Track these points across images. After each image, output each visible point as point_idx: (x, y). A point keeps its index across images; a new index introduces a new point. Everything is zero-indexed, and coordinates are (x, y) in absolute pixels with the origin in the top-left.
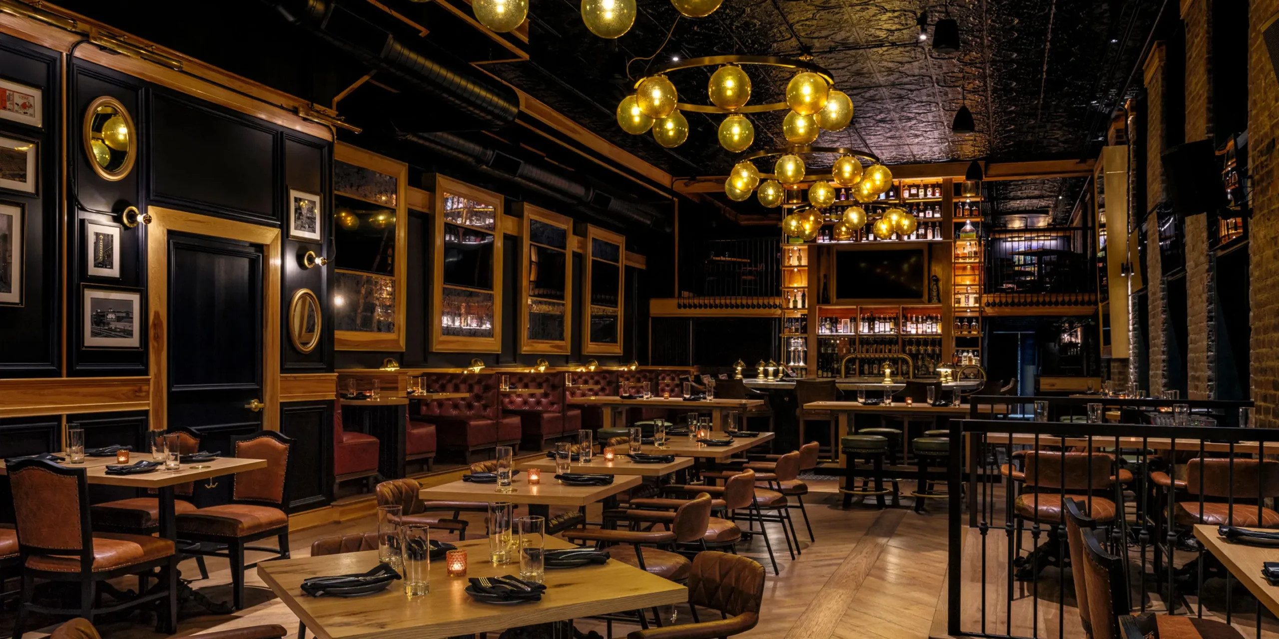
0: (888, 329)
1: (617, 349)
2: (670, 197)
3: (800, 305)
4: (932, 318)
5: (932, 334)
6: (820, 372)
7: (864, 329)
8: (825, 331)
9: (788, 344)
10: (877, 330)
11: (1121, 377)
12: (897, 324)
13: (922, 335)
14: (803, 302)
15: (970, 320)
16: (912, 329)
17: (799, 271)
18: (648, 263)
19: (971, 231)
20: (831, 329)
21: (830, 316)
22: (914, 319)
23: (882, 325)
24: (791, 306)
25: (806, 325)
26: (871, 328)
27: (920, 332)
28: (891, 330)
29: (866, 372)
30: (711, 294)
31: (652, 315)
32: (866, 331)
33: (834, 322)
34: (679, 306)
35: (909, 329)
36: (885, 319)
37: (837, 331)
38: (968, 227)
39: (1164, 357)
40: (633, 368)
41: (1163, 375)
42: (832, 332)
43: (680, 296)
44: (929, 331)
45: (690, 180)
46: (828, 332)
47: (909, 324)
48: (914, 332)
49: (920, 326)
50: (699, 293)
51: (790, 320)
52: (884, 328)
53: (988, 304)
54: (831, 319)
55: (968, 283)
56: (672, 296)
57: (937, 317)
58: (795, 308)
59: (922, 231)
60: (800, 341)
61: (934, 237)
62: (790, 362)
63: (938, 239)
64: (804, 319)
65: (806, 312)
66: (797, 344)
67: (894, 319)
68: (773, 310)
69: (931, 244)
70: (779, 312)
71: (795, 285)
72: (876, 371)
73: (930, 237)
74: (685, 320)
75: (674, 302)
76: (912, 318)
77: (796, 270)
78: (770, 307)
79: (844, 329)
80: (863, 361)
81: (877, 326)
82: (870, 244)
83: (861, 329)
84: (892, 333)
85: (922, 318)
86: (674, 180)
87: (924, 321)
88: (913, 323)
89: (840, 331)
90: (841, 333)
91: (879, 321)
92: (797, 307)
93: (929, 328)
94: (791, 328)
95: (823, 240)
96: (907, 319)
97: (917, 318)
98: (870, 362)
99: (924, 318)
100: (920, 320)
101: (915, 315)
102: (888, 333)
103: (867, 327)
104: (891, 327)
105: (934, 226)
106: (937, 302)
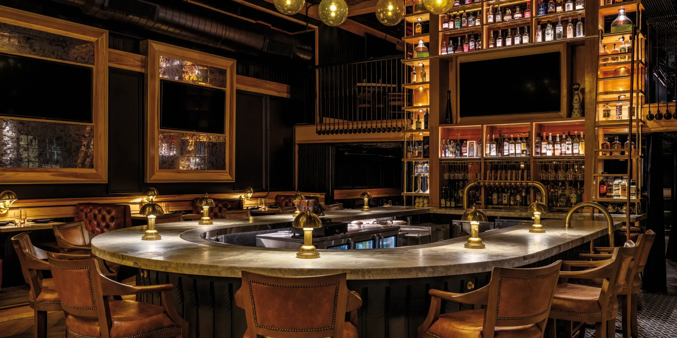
0: (518, 151)
1: (229, 175)
2: (305, 23)
3: (422, 127)
4: (572, 137)
5: (573, 156)
6: (443, 201)
7: (491, 151)
8: (448, 154)
10: (506, 153)
12: (529, 145)
13: (560, 157)
14: (426, 123)
15: (624, 137)
16: (547, 150)
17: (423, 88)
18: (291, 91)
19: (625, 22)
20: (455, 153)
21: (454, 137)
22: (550, 138)
23: (512, 146)
24: (414, 127)
25: (429, 148)
26: (500, 149)
27: (557, 153)
28: (523, 151)
29: (495, 202)
31: (297, 142)
32: (494, 153)
33: (460, 144)
34: (319, 133)
35: (544, 151)
36: (515, 139)
37: (461, 154)
38: (622, 18)
42: (456, 155)
43: (321, 122)
44: (569, 152)
46: (452, 156)
47: (544, 145)
48: (549, 154)
49: (557, 146)
51: (415, 143)
52: (514, 150)
53: (651, 117)
54: (455, 141)
55: (621, 89)
56: (313, 122)
57: (579, 136)
58: (418, 129)
59: (560, 29)
60: (425, 166)
61: (575, 35)
63: (581, 36)
64: (426, 141)
65: (427, 134)
67: (526, 138)
69: (571, 44)
70: (404, 135)
71: (420, 105)
72: (506, 202)
73: (570, 35)
76: (547, 138)
77: (421, 87)
79: (470, 152)
80: (490, 190)
81: (506, 148)
82: (498, 51)
83: (488, 152)
84: (524, 155)
85: (561, 137)
86: (308, 6)
87: (562, 141)
88: (549, 143)
89: (465, 154)
90: (466, 156)
91: (508, 142)
92: (420, 129)
93: (568, 149)
94: (413, 152)
95: (447, 51)
96: (542, 139)
97: (554, 138)
98: (500, 190)
99: (564, 137)
100: (558, 139)
101: (550, 134)
102: (519, 156)
103: (495, 149)
104: (522, 149)
105: (574, 22)
106: (579, 115)
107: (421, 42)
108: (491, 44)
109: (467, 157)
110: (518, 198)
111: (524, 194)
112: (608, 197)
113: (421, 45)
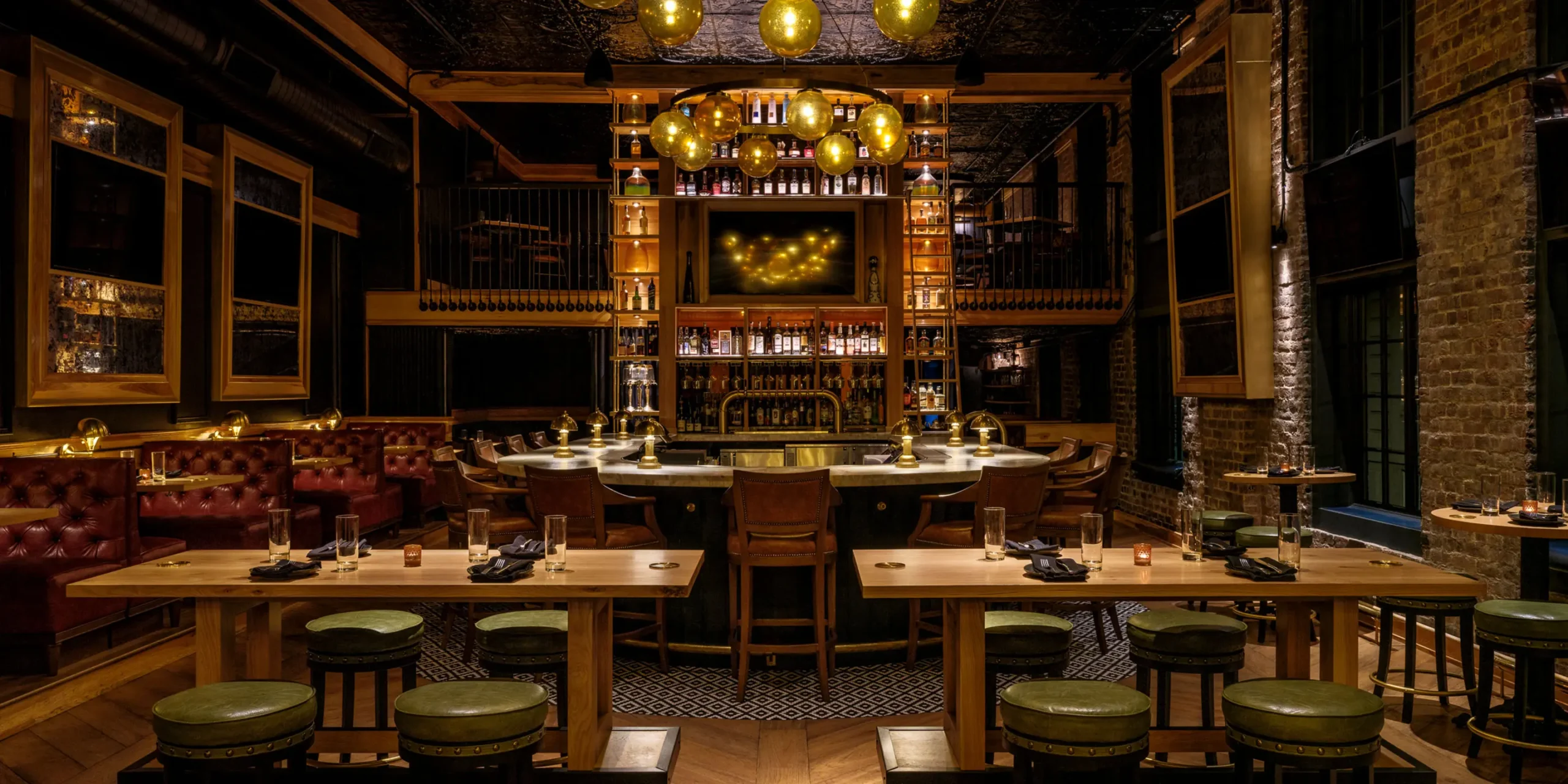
0: (797, 347)
1: (298, 388)
2: (405, 104)
3: (645, 306)
4: (869, 329)
5: (870, 355)
6: (681, 423)
7: (757, 347)
8: (689, 350)
9: (624, 374)
10: (778, 350)
11: (1251, 432)
12: (811, 339)
13: (854, 357)
14: (651, 300)
15: (932, 332)
16: (836, 347)
17: (642, 245)
18: (361, 227)
19: (930, 183)
20: (699, 348)
21: (699, 324)
22: (840, 330)
23: (787, 340)
24: (630, 306)
25: (656, 340)
26: (769, 344)
27: (850, 351)
28: (803, 349)
29: (760, 421)
30: (482, 284)
31: (368, 323)
32: (760, 350)
33: (705, 335)
34: (423, 307)
35: (832, 348)
36: (792, 330)
37: (710, 351)
38: (926, 177)
39: (1529, 406)
40: (333, 422)
42: (702, 352)
43: (424, 286)
44: (865, 350)
45: (442, 76)
46: (694, 353)
47: (831, 339)
48: (840, 351)
49: (850, 342)
50: (459, 284)
51: (630, 332)
52: (790, 346)
53: (960, 306)
54: (700, 330)
55: (926, 270)
56: (409, 287)
57: (877, 328)
58: (637, 309)
59: (852, 181)
60: (645, 369)
61: (872, 192)
62: (627, 406)
63: (879, 194)
64: (652, 329)
65: (656, 317)
66: (639, 374)
67: (807, 330)
68: (595, 315)
69: (869, 203)
70: (608, 316)
71: (637, 270)
72: (776, 421)
73: (866, 191)
74: (435, 332)
75: (412, 298)
76: (836, 329)
77: (637, 243)
78: (590, 308)
79: (723, 348)
80: (755, 403)
81: (778, 342)
82: (766, 200)
83: (752, 348)
84: (804, 354)
85: (853, 328)
86: (410, 74)
87: (857, 334)
88: (839, 338)
89: (715, 351)
90: (717, 353)
91: (781, 334)
92: (639, 309)
93: (865, 345)
94: (628, 347)
95: (686, 190)
96: (828, 331)
97: (845, 329)
98: (767, 404)
99: (857, 328)
100: (850, 332)
101: (841, 324)
102: (798, 354)
103: (762, 343)
104: (802, 344)
105: (872, 173)
106: (878, 301)
107: (637, 169)
108: (755, 189)
109: (720, 355)
110: (795, 414)
111: (802, 409)
112: (912, 409)
113: (637, 174)
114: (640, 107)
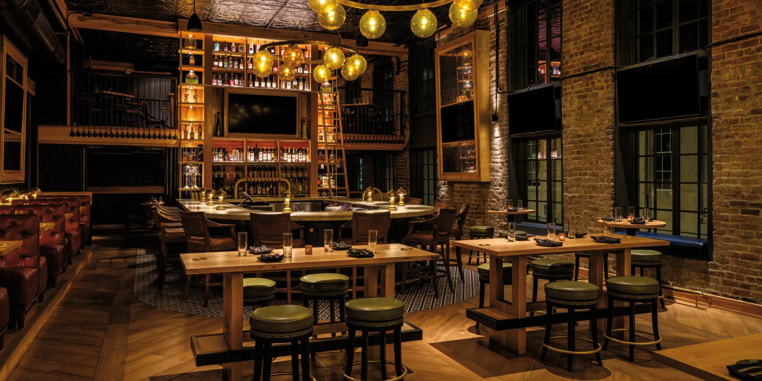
0: (269, 158)
3: (196, 136)
4: (302, 150)
5: (302, 163)
7: (251, 158)
8: (218, 159)
9: (184, 170)
10: (261, 159)
11: (479, 195)
12: (276, 155)
13: (295, 163)
14: (200, 134)
15: (329, 152)
16: (288, 158)
17: (194, 109)
19: (328, 86)
20: (223, 158)
21: (224, 147)
22: (289, 151)
23: (265, 155)
24: (189, 137)
25: (202, 154)
26: (256, 156)
27: (294, 160)
28: (272, 159)
29: (252, 192)
30: (97, 123)
31: (39, 142)
33: (225, 153)
34: (72, 134)
35: (285, 159)
36: (267, 150)
37: (229, 160)
38: (326, 83)
40: (35, 196)
41: (612, 198)
42: (225, 159)
43: (72, 124)
44: (300, 160)
45: (86, 15)
46: (221, 160)
47: (285, 154)
48: (289, 160)
49: (294, 156)
51: (189, 150)
52: (266, 157)
54: (224, 150)
55: (326, 124)
56: (65, 124)
57: (306, 150)
58: (192, 138)
59: (295, 83)
60: (195, 168)
61: (304, 88)
62: (185, 185)
63: (307, 90)
64: (200, 148)
65: (202, 143)
66: (192, 171)
67: (274, 150)
68: (168, 141)
69: (303, 93)
70: (174, 142)
71: (191, 120)
72: (259, 192)
73: (301, 88)
74: (80, 147)
75: (67, 130)
76: (287, 150)
77: (191, 107)
78: (165, 137)
79: (235, 158)
80: (250, 184)
81: (261, 156)
82: (256, 89)
83: (248, 158)
84: (273, 161)
85: (295, 150)
86: (68, 13)
87: (297, 152)
88: (289, 154)
89: (231, 159)
90: (232, 161)
91: (262, 152)
93: (300, 158)
94: (188, 157)
95: (217, 83)
96: (283, 150)
97: (292, 150)
98: (254, 184)
99: (297, 150)
100: (294, 152)
101: (289, 148)
102: (270, 161)
103: (253, 156)
104: (272, 157)
105: (304, 81)
106: (306, 138)
107: (192, 71)
108: (251, 84)
109: (233, 162)
110: (268, 189)
111: (271, 187)
112: (320, 186)
113: (191, 74)
114: (193, 41)
